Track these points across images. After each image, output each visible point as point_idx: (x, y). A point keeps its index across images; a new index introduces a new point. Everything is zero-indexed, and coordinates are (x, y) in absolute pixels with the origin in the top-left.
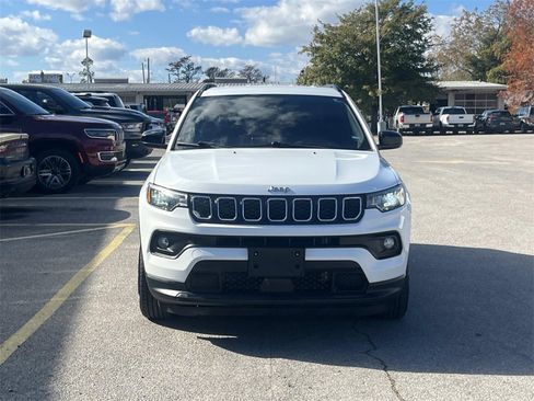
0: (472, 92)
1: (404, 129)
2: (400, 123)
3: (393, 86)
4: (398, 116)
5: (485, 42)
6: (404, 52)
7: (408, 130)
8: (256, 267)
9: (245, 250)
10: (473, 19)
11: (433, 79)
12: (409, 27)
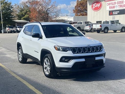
0: (21, 23)
1: (9, 32)
2: (8, 30)
3: (5, 21)
4: (7, 29)
5: (20, 11)
6: (7, 13)
7: (10, 32)
8: (87, 62)
9: (84, 59)
10: (17, 6)
11: (14, 20)
12: (8, 7)
